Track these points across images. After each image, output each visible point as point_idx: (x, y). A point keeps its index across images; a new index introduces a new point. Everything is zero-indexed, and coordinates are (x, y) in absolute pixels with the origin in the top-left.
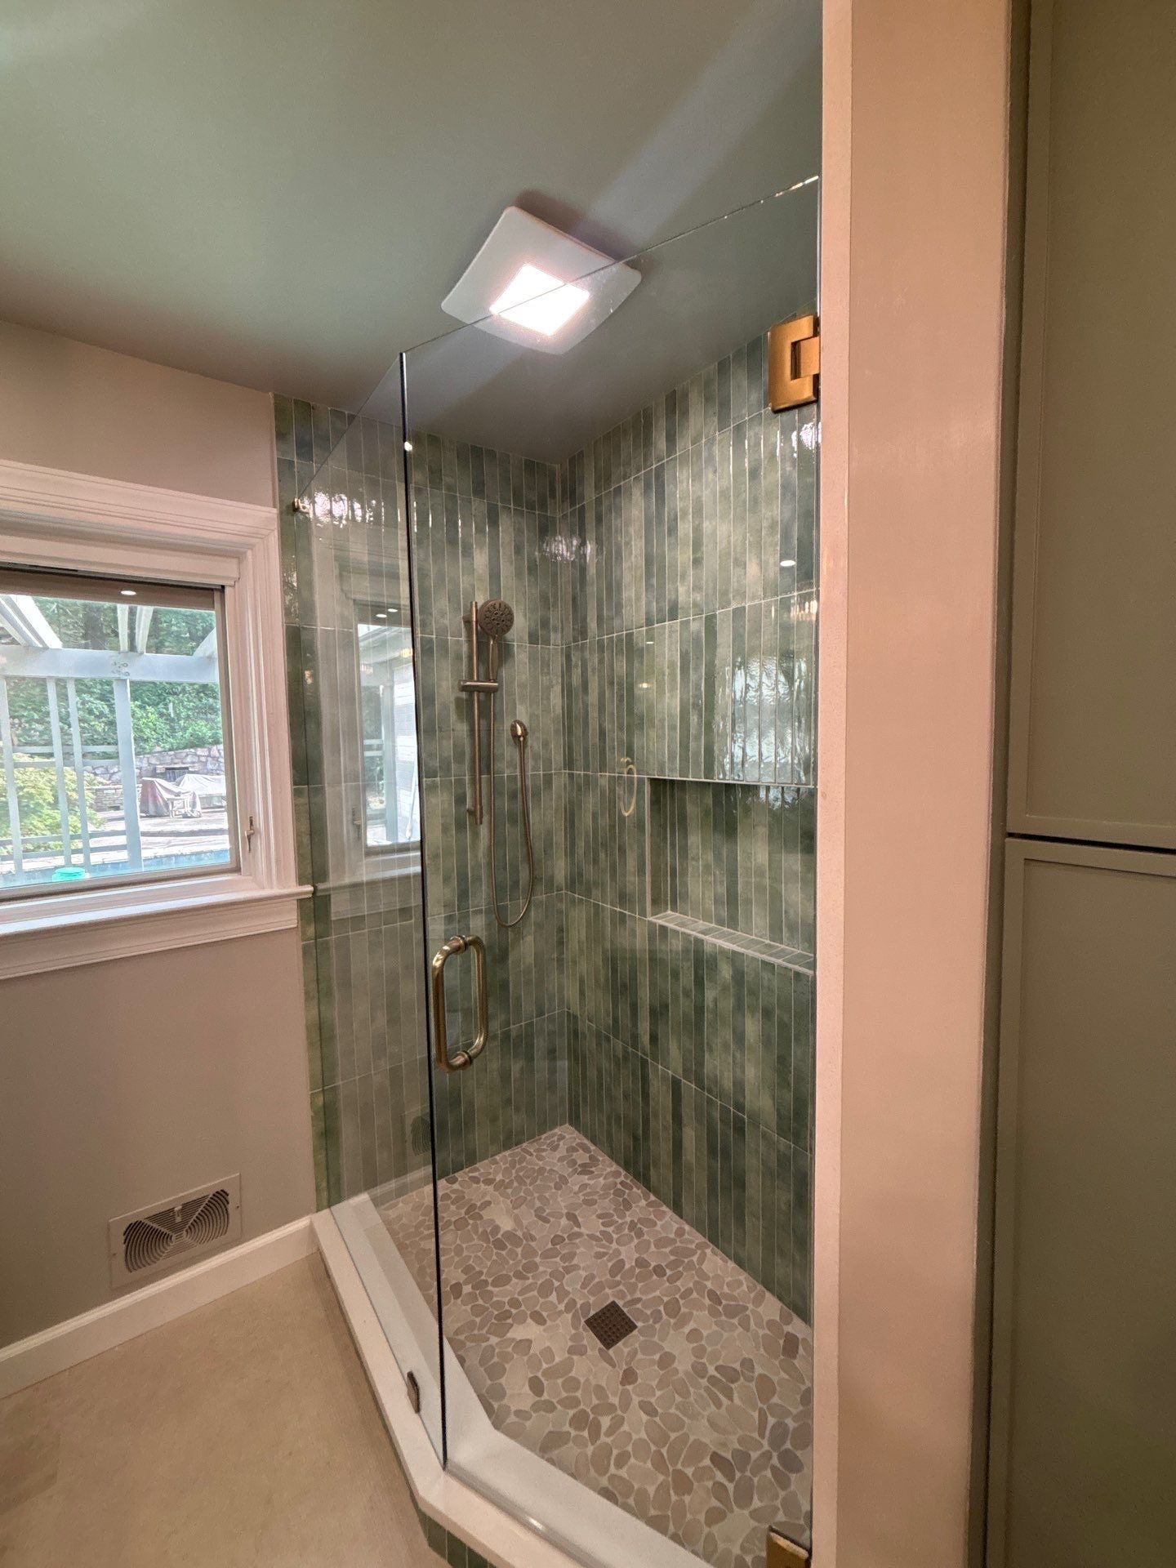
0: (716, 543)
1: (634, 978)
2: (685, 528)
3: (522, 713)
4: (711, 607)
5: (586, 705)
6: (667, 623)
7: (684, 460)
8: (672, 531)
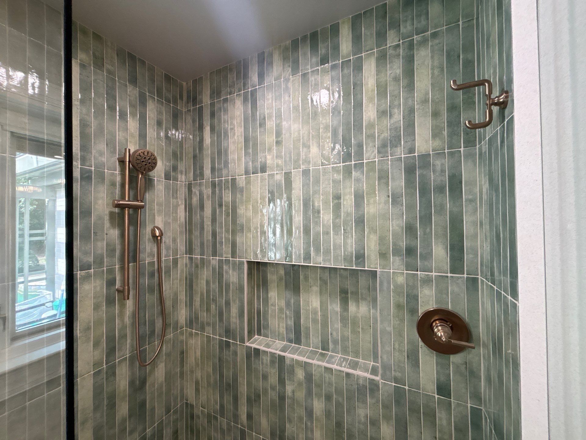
0: (291, 134)
1: (235, 380)
2: (271, 124)
3: (159, 222)
4: (288, 168)
5: (202, 218)
6: (259, 174)
7: (270, 87)
8: (262, 124)
